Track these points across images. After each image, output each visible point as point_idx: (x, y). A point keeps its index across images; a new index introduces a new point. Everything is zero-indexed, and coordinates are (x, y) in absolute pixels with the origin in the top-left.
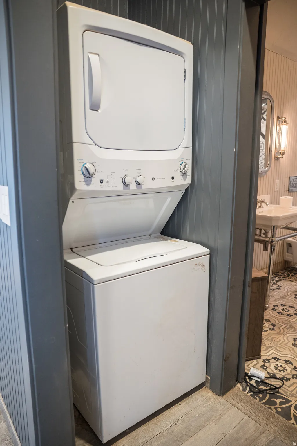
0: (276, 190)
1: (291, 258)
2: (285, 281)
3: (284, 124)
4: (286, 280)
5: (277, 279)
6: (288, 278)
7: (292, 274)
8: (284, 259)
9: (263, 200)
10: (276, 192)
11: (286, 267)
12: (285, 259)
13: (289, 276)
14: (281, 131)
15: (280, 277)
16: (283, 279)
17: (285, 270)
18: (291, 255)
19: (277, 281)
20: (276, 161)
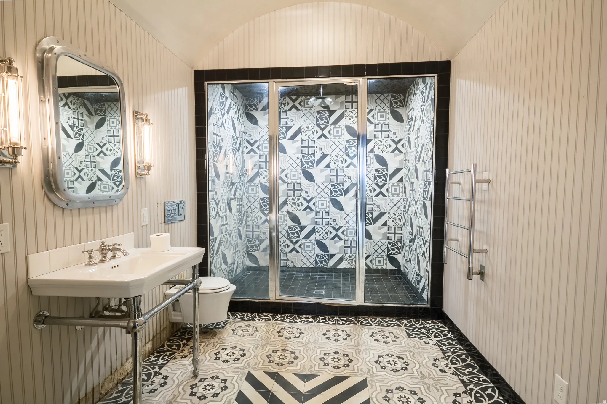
0: (143, 224)
1: (180, 318)
2: (174, 361)
3: (146, 123)
4: (175, 358)
5: (161, 362)
6: (178, 352)
7: (185, 341)
8: (169, 322)
9: (119, 245)
10: (144, 227)
11: (175, 330)
12: (171, 321)
13: (179, 346)
14: (142, 135)
15: (166, 355)
16: (171, 358)
17: (174, 336)
18: (180, 313)
19: (161, 367)
20: (139, 180)
